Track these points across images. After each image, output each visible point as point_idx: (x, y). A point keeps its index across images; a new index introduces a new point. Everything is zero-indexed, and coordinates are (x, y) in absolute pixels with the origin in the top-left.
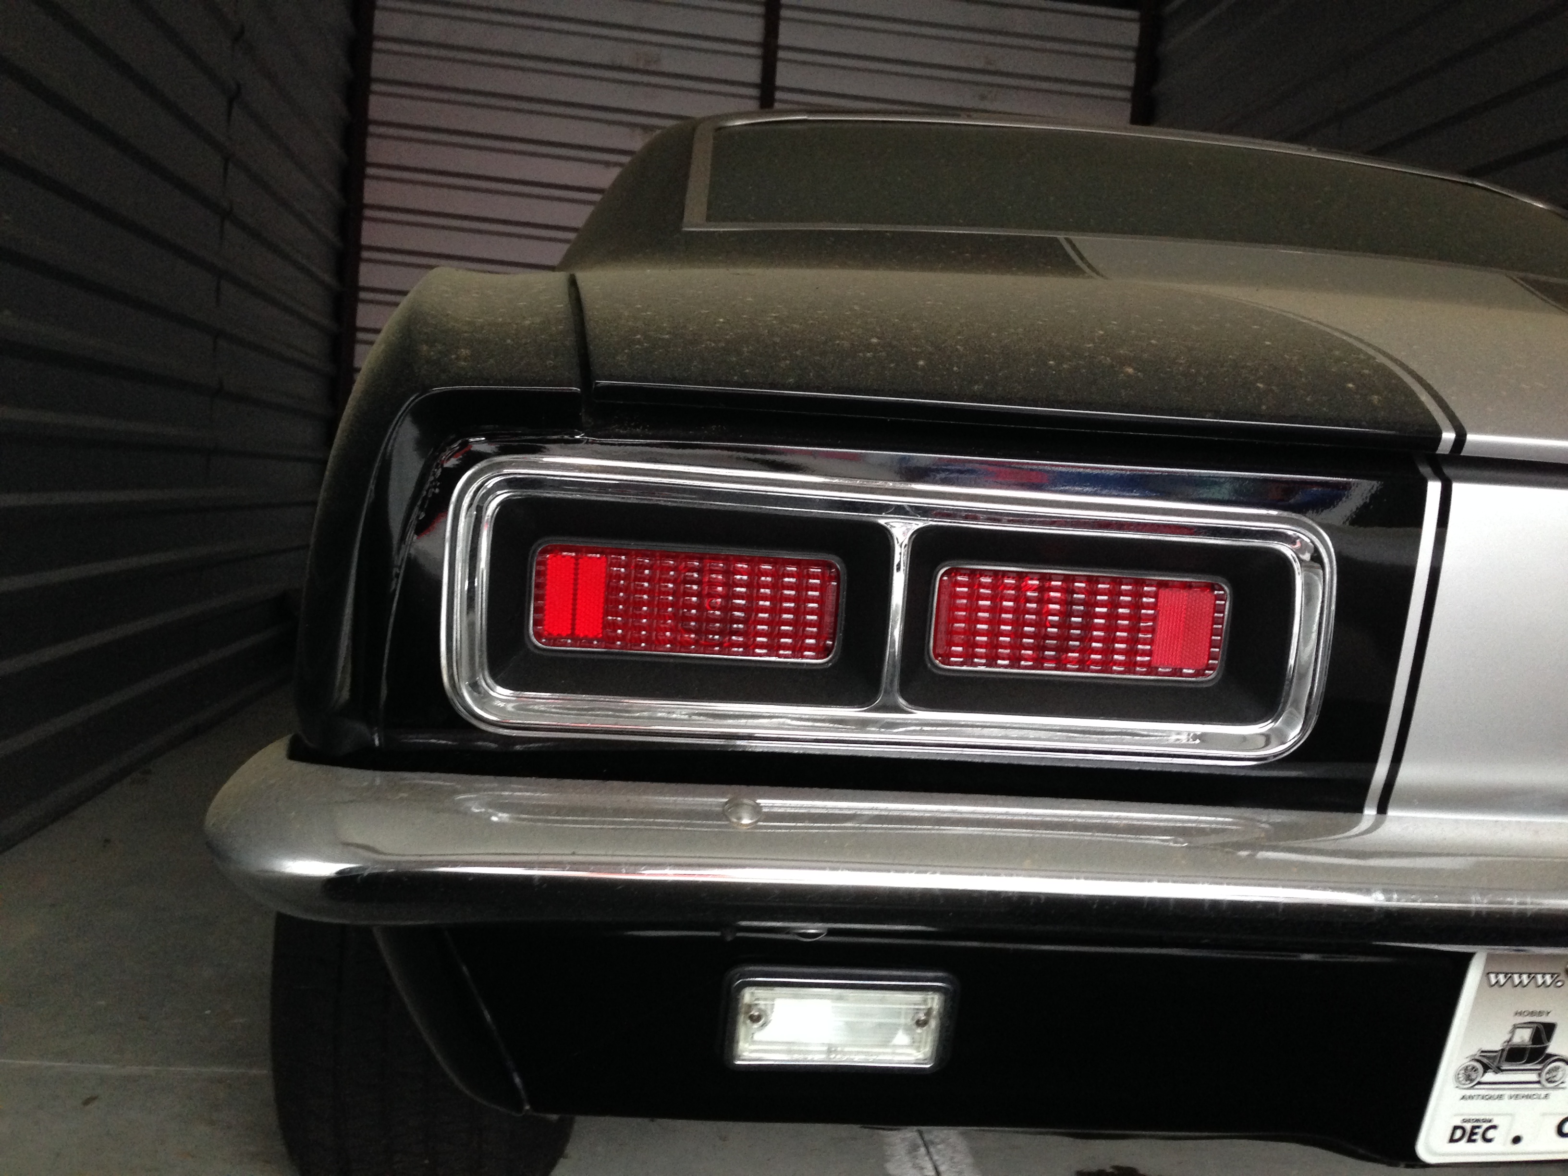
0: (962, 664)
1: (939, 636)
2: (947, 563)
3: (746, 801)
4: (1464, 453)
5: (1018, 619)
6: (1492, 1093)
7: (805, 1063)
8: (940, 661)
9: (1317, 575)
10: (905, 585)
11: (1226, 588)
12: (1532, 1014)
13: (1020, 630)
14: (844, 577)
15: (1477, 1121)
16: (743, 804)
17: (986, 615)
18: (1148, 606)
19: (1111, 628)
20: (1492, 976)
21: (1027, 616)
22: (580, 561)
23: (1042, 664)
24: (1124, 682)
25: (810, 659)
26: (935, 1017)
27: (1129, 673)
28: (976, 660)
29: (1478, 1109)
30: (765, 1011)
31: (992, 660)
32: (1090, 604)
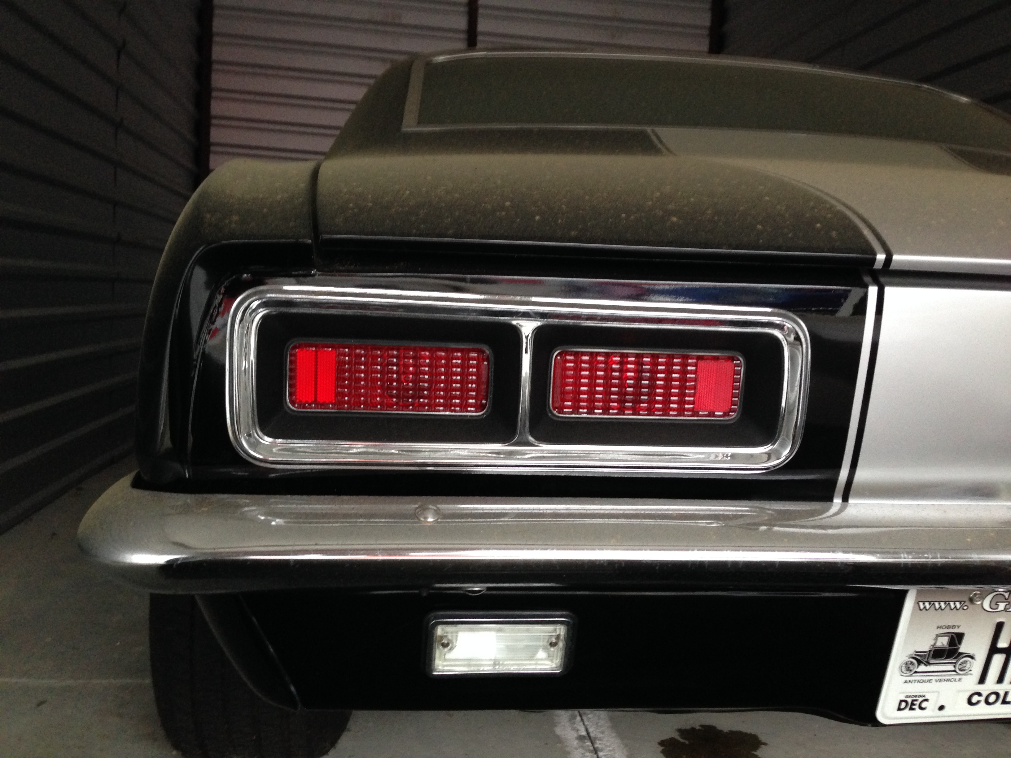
0: (571, 413)
1: (555, 395)
2: (559, 348)
3: (431, 507)
4: (892, 267)
5: (607, 383)
6: (924, 678)
7: (479, 673)
8: (557, 412)
9: (798, 349)
10: (530, 364)
11: (741, 359)
12: (948, 627)
13: (609, 389)
14: (492, 359)
15: (916, 696)
16: (429, 508)
17: (586, 381)
18: (691, 372)
19: (667, 387)
20: (921, 604)
21: (613, 381)
22: (319, 353)
23: (624, 412)
24: (677, 422)
25: (471, 413)
26: (562, 641)
27: (680, 415)
28: (581, 410)
29: (915, 689)
30: (452, 641)
31: (591, 410)
32: (654, 372)
